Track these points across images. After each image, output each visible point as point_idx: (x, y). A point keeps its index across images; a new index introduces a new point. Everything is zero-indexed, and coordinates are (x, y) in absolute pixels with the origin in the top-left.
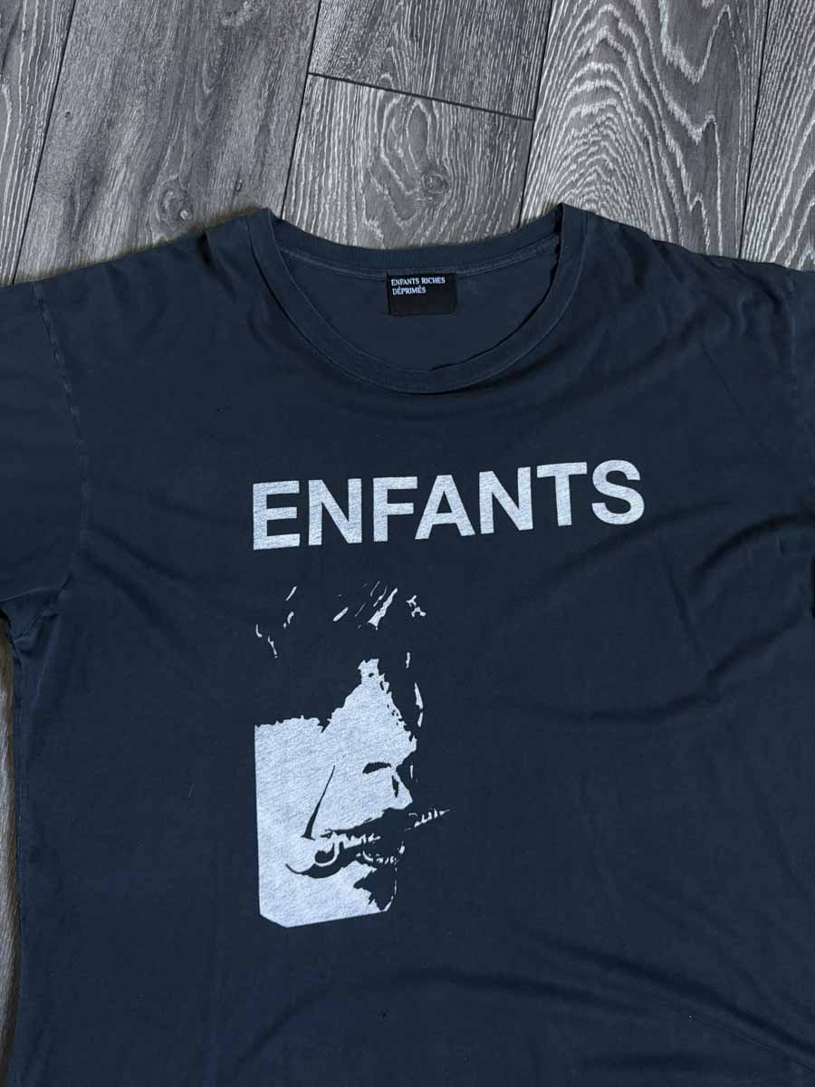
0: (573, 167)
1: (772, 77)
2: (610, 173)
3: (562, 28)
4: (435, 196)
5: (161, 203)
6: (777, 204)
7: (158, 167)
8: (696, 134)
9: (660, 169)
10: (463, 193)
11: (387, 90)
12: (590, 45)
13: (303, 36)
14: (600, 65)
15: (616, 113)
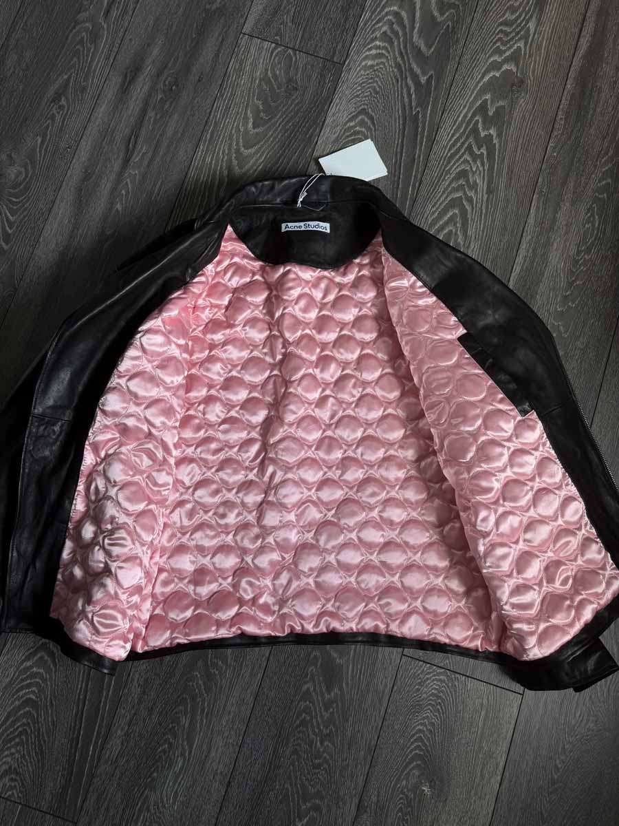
0: (359, 88)
1: (467, 57)
2: (377, 93)
3: (365, 24)
4: (290, 94)
5: (165, 82)
6: (458, 117)
7: (166, 67)
8: (423, 79)
9: (402, 93)
10: (303, 95)
11: (277, 44)
12: (378, 34)
13: (242, 16)
14: (381, 44)
15: (385, 66)
